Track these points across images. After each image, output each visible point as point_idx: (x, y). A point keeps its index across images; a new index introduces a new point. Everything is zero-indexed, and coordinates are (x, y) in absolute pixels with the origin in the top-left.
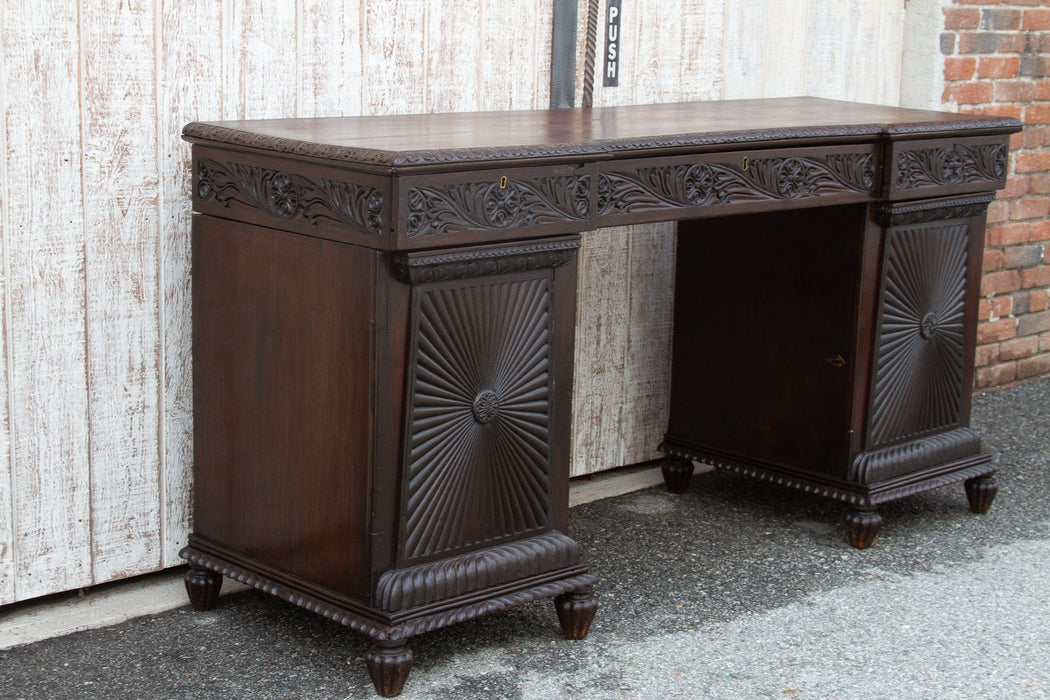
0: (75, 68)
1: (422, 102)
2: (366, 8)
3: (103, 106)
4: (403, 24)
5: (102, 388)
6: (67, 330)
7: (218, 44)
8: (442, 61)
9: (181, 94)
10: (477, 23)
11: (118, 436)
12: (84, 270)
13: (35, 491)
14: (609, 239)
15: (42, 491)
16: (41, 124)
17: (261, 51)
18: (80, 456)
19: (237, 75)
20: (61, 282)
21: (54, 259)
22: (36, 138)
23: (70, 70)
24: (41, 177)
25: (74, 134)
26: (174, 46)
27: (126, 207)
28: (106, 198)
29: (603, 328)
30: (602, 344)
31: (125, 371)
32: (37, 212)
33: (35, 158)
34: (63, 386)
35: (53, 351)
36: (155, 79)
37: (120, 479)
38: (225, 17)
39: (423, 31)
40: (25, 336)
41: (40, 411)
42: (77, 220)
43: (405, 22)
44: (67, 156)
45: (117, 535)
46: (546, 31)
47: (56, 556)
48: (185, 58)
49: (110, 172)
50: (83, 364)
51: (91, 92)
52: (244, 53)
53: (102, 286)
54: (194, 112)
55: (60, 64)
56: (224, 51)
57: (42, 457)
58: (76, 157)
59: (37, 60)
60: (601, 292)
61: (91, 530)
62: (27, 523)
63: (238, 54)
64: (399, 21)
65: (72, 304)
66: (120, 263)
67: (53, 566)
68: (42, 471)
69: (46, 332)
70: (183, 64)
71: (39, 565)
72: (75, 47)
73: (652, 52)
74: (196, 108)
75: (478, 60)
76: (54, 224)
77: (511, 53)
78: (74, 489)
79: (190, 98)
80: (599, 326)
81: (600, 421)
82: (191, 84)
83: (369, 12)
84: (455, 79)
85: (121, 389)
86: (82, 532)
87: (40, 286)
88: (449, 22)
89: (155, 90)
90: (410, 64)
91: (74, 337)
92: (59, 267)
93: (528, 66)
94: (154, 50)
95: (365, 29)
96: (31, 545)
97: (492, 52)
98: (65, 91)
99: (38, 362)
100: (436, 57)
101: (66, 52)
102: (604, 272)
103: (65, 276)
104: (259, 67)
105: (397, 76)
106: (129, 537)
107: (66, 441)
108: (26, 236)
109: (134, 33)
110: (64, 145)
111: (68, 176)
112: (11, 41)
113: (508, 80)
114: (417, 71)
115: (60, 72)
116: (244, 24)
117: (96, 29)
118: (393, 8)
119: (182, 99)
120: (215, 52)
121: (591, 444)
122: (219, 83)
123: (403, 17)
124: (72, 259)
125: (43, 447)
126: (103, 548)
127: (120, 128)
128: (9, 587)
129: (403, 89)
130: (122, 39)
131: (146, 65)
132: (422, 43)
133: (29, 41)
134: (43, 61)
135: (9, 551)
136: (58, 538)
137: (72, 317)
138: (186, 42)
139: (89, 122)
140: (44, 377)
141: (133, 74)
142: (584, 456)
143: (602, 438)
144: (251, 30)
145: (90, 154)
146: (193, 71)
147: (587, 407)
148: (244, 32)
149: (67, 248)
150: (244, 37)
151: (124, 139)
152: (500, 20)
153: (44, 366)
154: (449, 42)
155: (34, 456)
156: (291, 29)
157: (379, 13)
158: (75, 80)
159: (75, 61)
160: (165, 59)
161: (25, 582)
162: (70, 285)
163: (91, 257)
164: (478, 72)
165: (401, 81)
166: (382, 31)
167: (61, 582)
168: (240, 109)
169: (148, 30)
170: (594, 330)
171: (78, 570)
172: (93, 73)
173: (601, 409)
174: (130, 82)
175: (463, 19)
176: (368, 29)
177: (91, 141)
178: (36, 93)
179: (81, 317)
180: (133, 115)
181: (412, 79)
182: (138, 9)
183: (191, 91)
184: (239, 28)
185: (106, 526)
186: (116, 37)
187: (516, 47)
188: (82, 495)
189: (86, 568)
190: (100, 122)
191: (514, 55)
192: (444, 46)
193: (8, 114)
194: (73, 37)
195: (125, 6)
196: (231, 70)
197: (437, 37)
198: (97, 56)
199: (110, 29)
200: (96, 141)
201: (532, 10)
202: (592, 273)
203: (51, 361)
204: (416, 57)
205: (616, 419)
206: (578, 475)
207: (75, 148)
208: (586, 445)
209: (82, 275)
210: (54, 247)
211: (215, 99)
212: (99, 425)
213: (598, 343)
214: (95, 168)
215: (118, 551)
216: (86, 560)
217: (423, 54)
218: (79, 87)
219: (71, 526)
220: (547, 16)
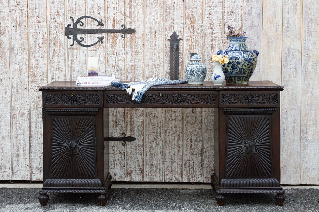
0: (27, 69)
1: (125, 79)
2: (107, 57)
3: (35, 78)
4: (118, 60)
5: (34, 137)
6: (25, 124)
7: (64, 65)
8: (131, 69)
9: (55, 76)
10: (143, 60)
11: (38, 149)
12: (29, 112)
13: (17, 157)
14: (195, 118)
15: (19, 158)
16: (20, 81)
17: (76, 66)
18: (28, 151)
19: (70, 72)
20: (24, 114)
21: (23, 109)
22: (19, 84)
23: (26, 70)
24: (20, 92)
25: (27, 83)
26: (53, 65)
27: (40, 99)
28: (35, 97)
29: (193, 143)
30: (193, 147)
31: (40, 135)
32: (19, 99)
33: (18, 88)
34: (24, 136)
35: (22, 128)
36: (47, 72)
37: (38, 158)
38: (66, 59)
39: (125, 62)
40: (15, 124)
41: (19, 140)
42: (28, 101)
43: (119, 60)
44: (26, 88)
45: (38, 170)
46: (168, 62)
47: (22, 172)
48: (55, 68)
49: (36, 92)
50: (28, 132)
51: (32, 75)
52: (71, 67)
53: (34, 116)
54: (58, 80)
55: (24, 69)
56: (66, 66)
57: (19, 150)
58: (28, 88)
59: (19, 68)
60: (192, 132)
61: (30, 168)
62: (15, 164)
63: (70, 67)
64: (117, 60)
65: (26, 119)
66: (39, 111)
67: (21, 174)
68: (19, 153)
69: (21, 124)
70: (55, 69)
71: (18, 173)
72: (27, 65)
73: (210, 68)
74: (58, 79)
75: (143, 69)
76: (23, 102)
77: (155, 68)
78: (26, 158)
79: (57, 76)
80: (191, 142)
81: (193, 168)
82: (57, 73)
83: (108, 58)
84: (136, 74)
85: (39, 139)
86: (28, 168)
87: (19, 114)
88: (133, 60)
89: (47, 75)
90: (121, 70)
91: (27, 126)
92: (23, 111)
93: (161, 71)
94: (47, 66)
95: (106, 62)
96: (16, 169)
97: (149, 67)
98: (25, 74)
99: (18, 130)
100: (129, 68)
101: (26, 66)
102: (193, 127)
103: (25, 113)
104: (76, 70)
105: (117, 73)
106: (41, 171)
107: (25, 148)
108: (16, 104)
109: (43, 62)
110: (25, 85)
111: (26, 92)
112: (13, 64)
113: (154, 74)
114: (123, 72)
115: (24, 70)
116: (71, 60)
117: (33, 61)
118: (115, 57)
119: (55, 77)
120: (64, 67)
121: (190, 174)
122: (64, 73)
123: (118, 59)
124: (26, 109)
125: (19, 148)
126: (34, 173)
127: (39, 83)
128: (10, 176)
129: (119, 76)
130: (40, 64)
131: (45, 69)
132: (124, 65)
133: (17, 64)
134: (20, 68)
135: (11, 169)
136: (23, 168)
137: (26, 121)
138: (56, 65)
139: (31, 81)
140: (20, 133)
141: (42, 71)
142: (187, 177)
143: (194, 173)
144: (73, 62)
145: (32, 88)
146: (58, 71)
147: (188, 164)
148: (71, 62)
149: (25, 107)
150: (71, 63)
151: (40, 85)
152: (151, 59)
153: (20, 131)
154: (133, 65)
155: (17, 150)
156: (85, 62)
157: (111, 58)
158: (27, 72)
159: (28, 68)
160: (50, 68)
161: (15, 176)
162: (26, 115)
163: (31, 109)
164: (144, 72)
165: (118, 74)
166: (112, 62)
167: (23, 178)
168: (70, 79)
169: (46, 62)
170: (190, 142)
171: (27, 176)
172: (32, 71)
173: (193, 165)
174: (41, 73)
175: (138, 59)
176: (108, 62)
177: (31, 85)
178: (19, 74)
179: (28, 122)
180: (42, 80)
181: (121, 73)
182: (43, 57)
183: (57, 75)
184: (70, 61)
185: (35, 168)
186: (38, 63)
187: (157, 66)
188: (28, 160)
189: (29, 176)
190: (34, 81)
191: (156, 68)
192: (132, 66)
193: (12, 78)
194: (27, 63)
195: (40, 57)
196: (68, 70)
197: (130, 63)
198: (33, 68)
199: (37, 62)
200: (33, 85)
201: (162, 57)
202: (188, 127)
203: (21, 130)
204: (123, 68)
205: (200, 168)
206: (185, 182)
207: (27, 86)
208: (188, 174)
209: (29, 113)
210: (22, 106)
211: (63, 77)
212: (33, 145)
213: (191, 146)
214: (32, 91)
215: (38, 174)
216: (29, 174)
217: (125, 68)
218: (28, 73)
219: (25, 166)
220: (168, 58)
